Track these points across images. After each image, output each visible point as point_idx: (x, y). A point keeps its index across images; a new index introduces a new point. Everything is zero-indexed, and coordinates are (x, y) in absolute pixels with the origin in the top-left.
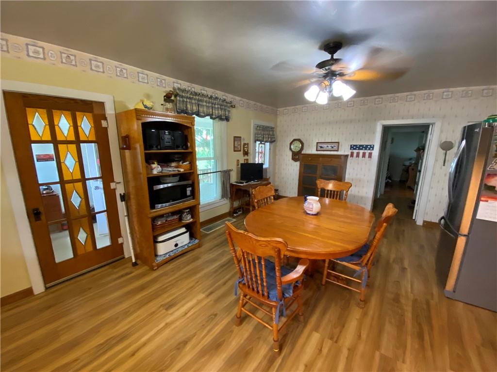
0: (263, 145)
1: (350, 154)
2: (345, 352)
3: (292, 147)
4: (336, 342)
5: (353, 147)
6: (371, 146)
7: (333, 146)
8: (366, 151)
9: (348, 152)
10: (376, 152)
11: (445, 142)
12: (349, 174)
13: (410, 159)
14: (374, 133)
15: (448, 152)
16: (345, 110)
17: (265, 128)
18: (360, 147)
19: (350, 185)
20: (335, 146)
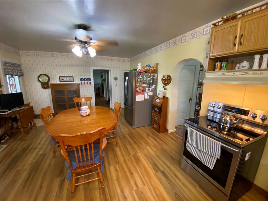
0: (12, 78)
1: (80, 83)
2: (124, 164)
3: (40, 79)
4: (119, 163)
5: (81, 79)
6: (89, 79)
7: (70, 78)
8: (88, 81)
9: (79, 82)
10: (92, 82)
11: (115, 77)
12: (82, 93)
13: (98, 84)
14: (90, 72)
15: (117, 81)
16: (73, 59)
17: (13, 65)
18: (85, 79)
19: (91, 98)
20: (71, 79)
